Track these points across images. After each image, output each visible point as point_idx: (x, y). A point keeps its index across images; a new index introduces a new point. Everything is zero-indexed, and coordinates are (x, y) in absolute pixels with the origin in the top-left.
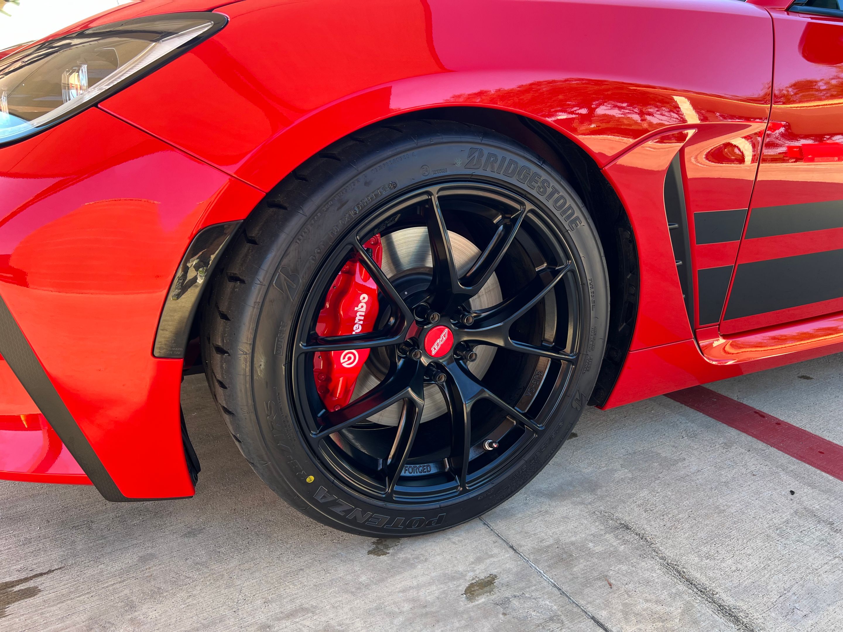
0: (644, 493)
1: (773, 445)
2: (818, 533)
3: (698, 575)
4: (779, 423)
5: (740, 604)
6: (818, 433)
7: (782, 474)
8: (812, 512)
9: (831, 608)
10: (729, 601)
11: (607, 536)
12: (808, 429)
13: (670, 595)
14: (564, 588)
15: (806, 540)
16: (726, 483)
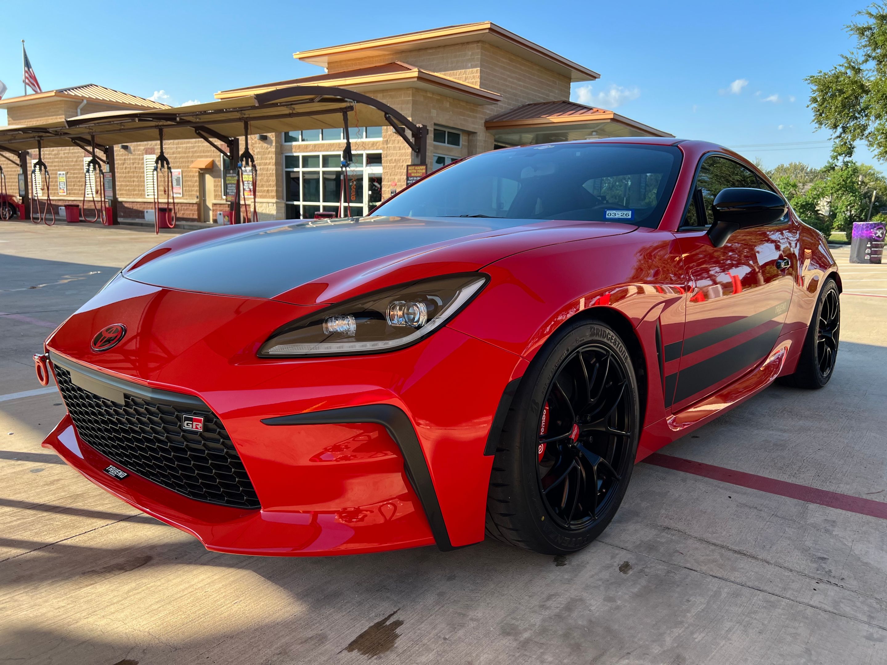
0: (663, 511)
1: (705, 476)
2: (753, 513)
3: (715, 541)
4: (700, 464)
5: (741, 548)
6: (722, 466)
7: (719, 489)
8: (744, 504)
9: (779, 542)
10: (737, 548)
11: (662, 534)
12: (715, 464)
13: (710, 551)
14: (663, 559)
15: (750, 517)
16: (697, 499)
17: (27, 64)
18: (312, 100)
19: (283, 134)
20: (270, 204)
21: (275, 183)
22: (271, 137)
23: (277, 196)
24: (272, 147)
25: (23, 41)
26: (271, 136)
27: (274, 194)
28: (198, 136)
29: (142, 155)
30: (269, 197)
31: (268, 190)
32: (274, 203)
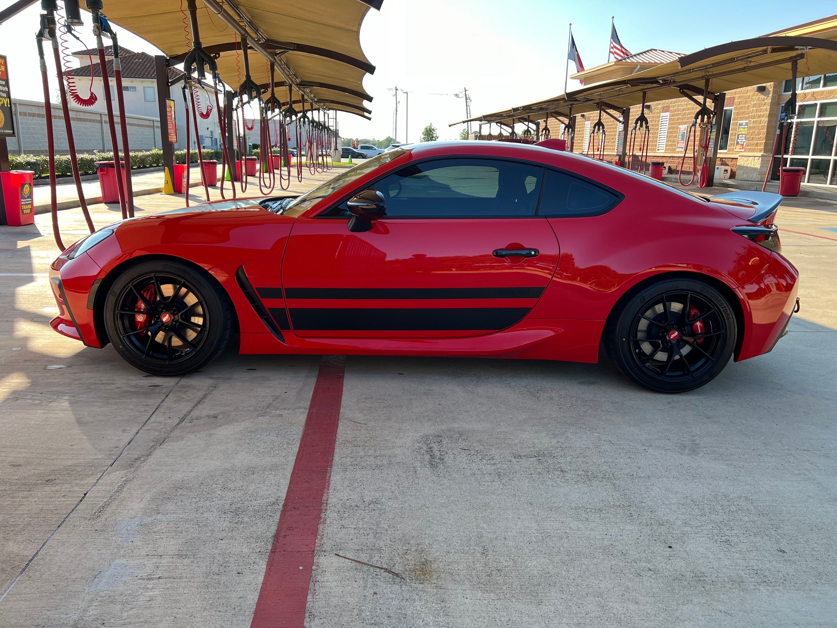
3: (211, 396)
9: (227, 407)
10: (205, 401)
17: (615, 36)
18: (765, 52)
19: (784, 82)
20: (756, 158)
21: (765, 136)
22: (769, 88)
23: (764, 149)
24: (769, 98)
25: (613, 17)
26: (770, 85)
27: (762, 147)
28: (682, 95)
29: (660, 113)
30: (757, 151)
31: (757, 143)
32: (760, 157)
